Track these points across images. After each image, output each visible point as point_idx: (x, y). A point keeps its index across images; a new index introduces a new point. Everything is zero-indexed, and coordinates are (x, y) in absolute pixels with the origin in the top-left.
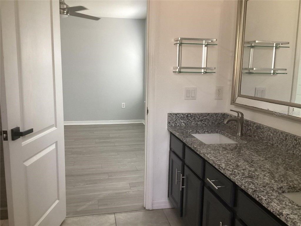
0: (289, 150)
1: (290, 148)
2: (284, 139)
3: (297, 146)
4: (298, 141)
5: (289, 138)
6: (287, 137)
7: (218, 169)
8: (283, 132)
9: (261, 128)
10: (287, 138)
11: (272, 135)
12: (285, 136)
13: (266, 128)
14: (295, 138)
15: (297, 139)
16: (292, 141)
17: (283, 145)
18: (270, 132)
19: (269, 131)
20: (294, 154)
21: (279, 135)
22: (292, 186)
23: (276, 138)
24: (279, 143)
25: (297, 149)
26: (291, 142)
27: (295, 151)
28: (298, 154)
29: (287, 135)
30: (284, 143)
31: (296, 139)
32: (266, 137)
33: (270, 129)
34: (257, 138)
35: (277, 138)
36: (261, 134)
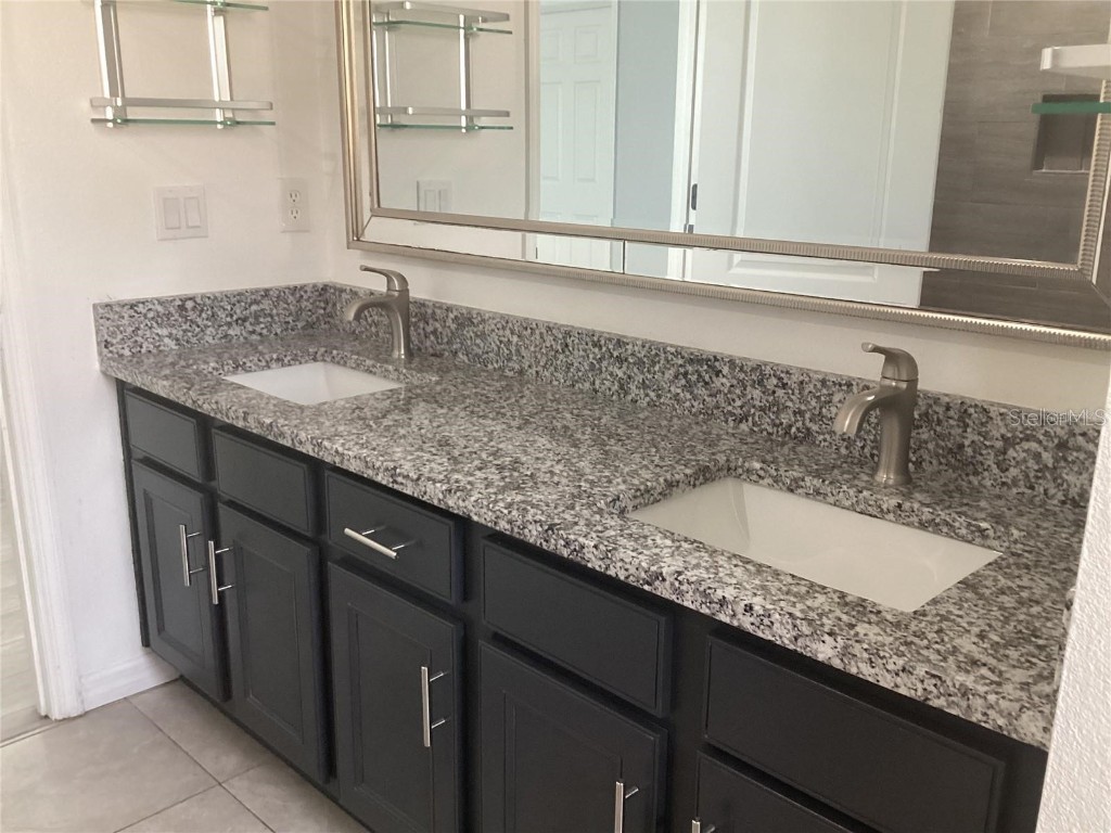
0: (577, 382)
1: (580, 374)
2: (559, 348)
3: (605, 363)
4: (604, 349)
5: (577, 341)
6: (569, 341)
7: (391, 485)
8: (551, 325)
9: (475, 321)
10: (570, 345)
11: (515, 339)
12: (561, 336)
13: (494, 319)
14: (596, 339)
15: (603, 342)
16: (585, 350)
17: (555, 368)
18: (508, 332)
19: (504, 328)
20: (596, 391)
21: (541, 337)
22: (642, 487)
23: (532, 349)
24: (542, 364)
25: (603, 376)
26: (582, 353)
27: (597, 382)
28: (610, 389)
29: (568, 334)
30: (559, 362)
31: (599, 341)
32: (496, 348)
33: (507, 322)
34: (465, 358)
35: (536, 346)
36: (478, 341)
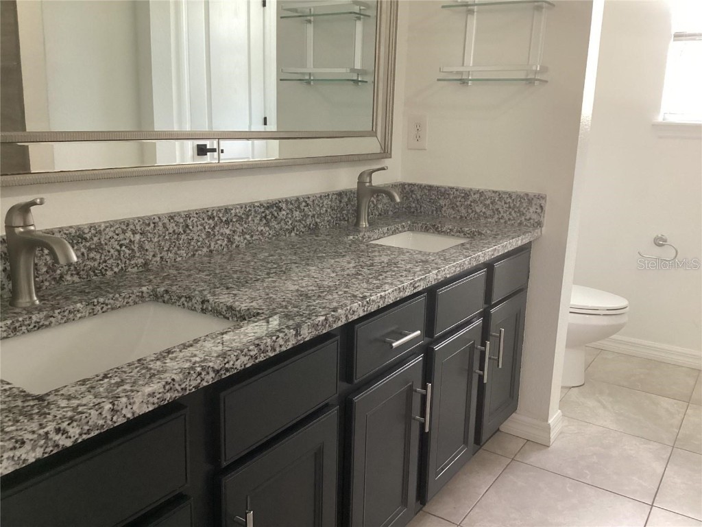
0: (197, 251)
1: (199, 244)
2: (181, 230)
3: (217, 228)
4: (216, 219)
5: (196, 219)
6: (189, 222)
8: (172, 215)
9: (88, 236)
10: (190, 224)
11: (138, 237)
12: (182, 220)
13: (111, 226)
14: (210, 213)
15: (215, 214)
16: (202, 225)
17: (178, 248)
18: (129, 234)
19: (124, 232)
20: (211, 251)
21: (164, 227)
23: (156, 240)
24: (165, 249)
25: (216, 238)
26: (200, 227)
27: (212, 244)
28: (221, 245)
29: (188, 216)
30: (181, 242)
31: (212, 214)
32: (116, 253)
33: (128, 225)
34: (76, 278)
35: (159, 236)
36: (92, 255)
